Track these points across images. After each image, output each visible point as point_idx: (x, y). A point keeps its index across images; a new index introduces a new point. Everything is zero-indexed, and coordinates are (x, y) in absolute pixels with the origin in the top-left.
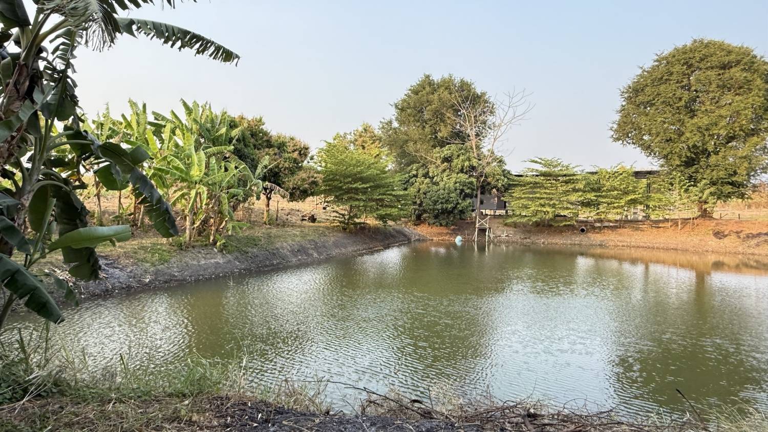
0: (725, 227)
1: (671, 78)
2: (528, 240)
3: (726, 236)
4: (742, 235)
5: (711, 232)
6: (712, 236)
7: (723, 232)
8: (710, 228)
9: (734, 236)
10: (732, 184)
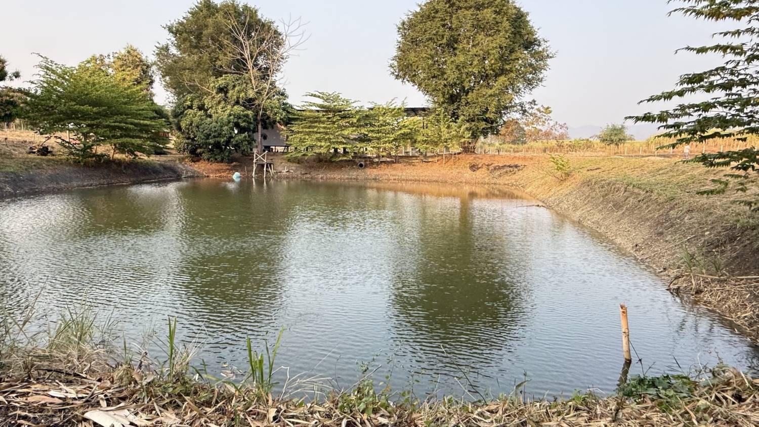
0: (480, 161)
1: (437, 15)
2: (308, 176)
3: (480, 168)
4: (491, 168)
5: (468, 165)
6: (468, 169)
7: (477, 165)
8: (468, 162)
9: (484, 169)
10: (486, 120)
